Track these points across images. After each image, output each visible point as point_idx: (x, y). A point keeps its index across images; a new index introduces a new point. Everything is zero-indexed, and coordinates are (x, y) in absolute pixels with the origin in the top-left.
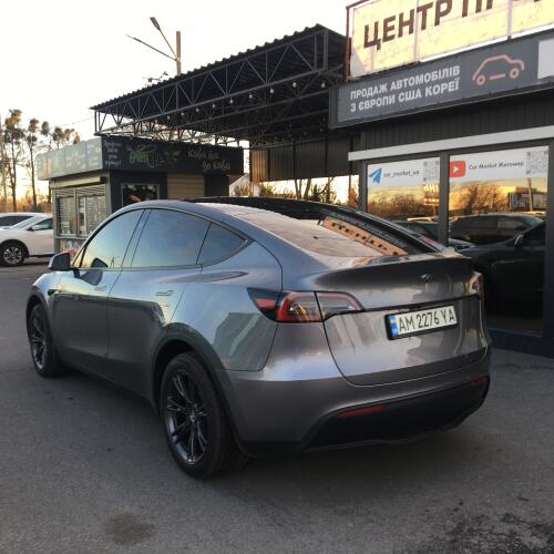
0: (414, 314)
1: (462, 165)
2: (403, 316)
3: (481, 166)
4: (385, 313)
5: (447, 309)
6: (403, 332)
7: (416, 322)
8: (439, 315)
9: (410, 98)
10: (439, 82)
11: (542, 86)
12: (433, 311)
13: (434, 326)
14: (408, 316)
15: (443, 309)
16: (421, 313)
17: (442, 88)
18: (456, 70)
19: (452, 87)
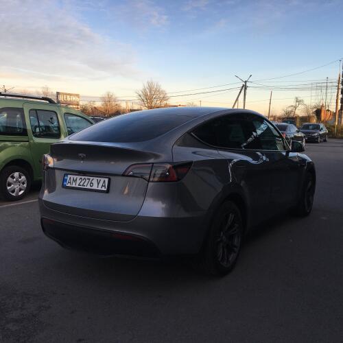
0: (79, 177)
2: (72, 176)
4: (65, 172)
5: (102, 180)
6: (69, 185)
7: (78, 182)
8: (95, 182)
12: (91, 178)
13: (89, 187)
14: (75, 177)
15: (99, 179)
16: (83, 177)
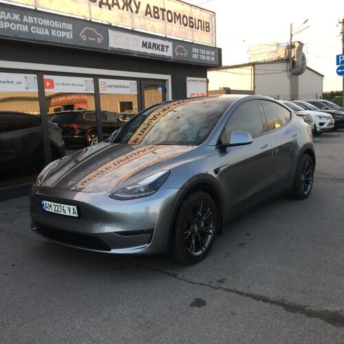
1: (51, 81)
3: (63, 84)
9: (40, 33)
10: (61, 30)
11: (111, 51)
17: (63, 34)
18: (70, 26)
19: (69, 35)
